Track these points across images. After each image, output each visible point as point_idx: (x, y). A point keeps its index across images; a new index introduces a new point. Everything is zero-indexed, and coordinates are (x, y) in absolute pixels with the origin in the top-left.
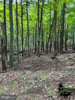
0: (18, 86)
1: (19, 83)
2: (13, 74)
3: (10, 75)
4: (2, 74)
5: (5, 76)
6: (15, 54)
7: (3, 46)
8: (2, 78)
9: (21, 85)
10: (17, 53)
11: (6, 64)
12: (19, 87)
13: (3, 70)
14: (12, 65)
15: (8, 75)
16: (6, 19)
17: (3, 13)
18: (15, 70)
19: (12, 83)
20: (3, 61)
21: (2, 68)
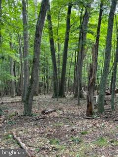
0: (110, 146)
1: (112, 142)
2: (103, 124)
3: (98, 125)
4: (86, 120)
5: (90, 126)
6: (106, 92)
7: (91, 79)
8: (86, 127)
9: (116, 145)
10: (109, 92)
11: (94, 107)
12: (113, 149)
13: (88, 115)
14: (101, 110)
15: (94, 125)
16: (100, 38)
17: (97, 29)
18: (107, 119)
19: (102, 139)
20: (88, 101)
21: (87, 112)
